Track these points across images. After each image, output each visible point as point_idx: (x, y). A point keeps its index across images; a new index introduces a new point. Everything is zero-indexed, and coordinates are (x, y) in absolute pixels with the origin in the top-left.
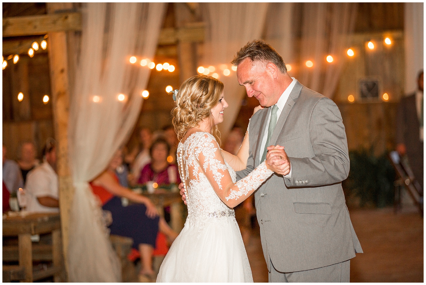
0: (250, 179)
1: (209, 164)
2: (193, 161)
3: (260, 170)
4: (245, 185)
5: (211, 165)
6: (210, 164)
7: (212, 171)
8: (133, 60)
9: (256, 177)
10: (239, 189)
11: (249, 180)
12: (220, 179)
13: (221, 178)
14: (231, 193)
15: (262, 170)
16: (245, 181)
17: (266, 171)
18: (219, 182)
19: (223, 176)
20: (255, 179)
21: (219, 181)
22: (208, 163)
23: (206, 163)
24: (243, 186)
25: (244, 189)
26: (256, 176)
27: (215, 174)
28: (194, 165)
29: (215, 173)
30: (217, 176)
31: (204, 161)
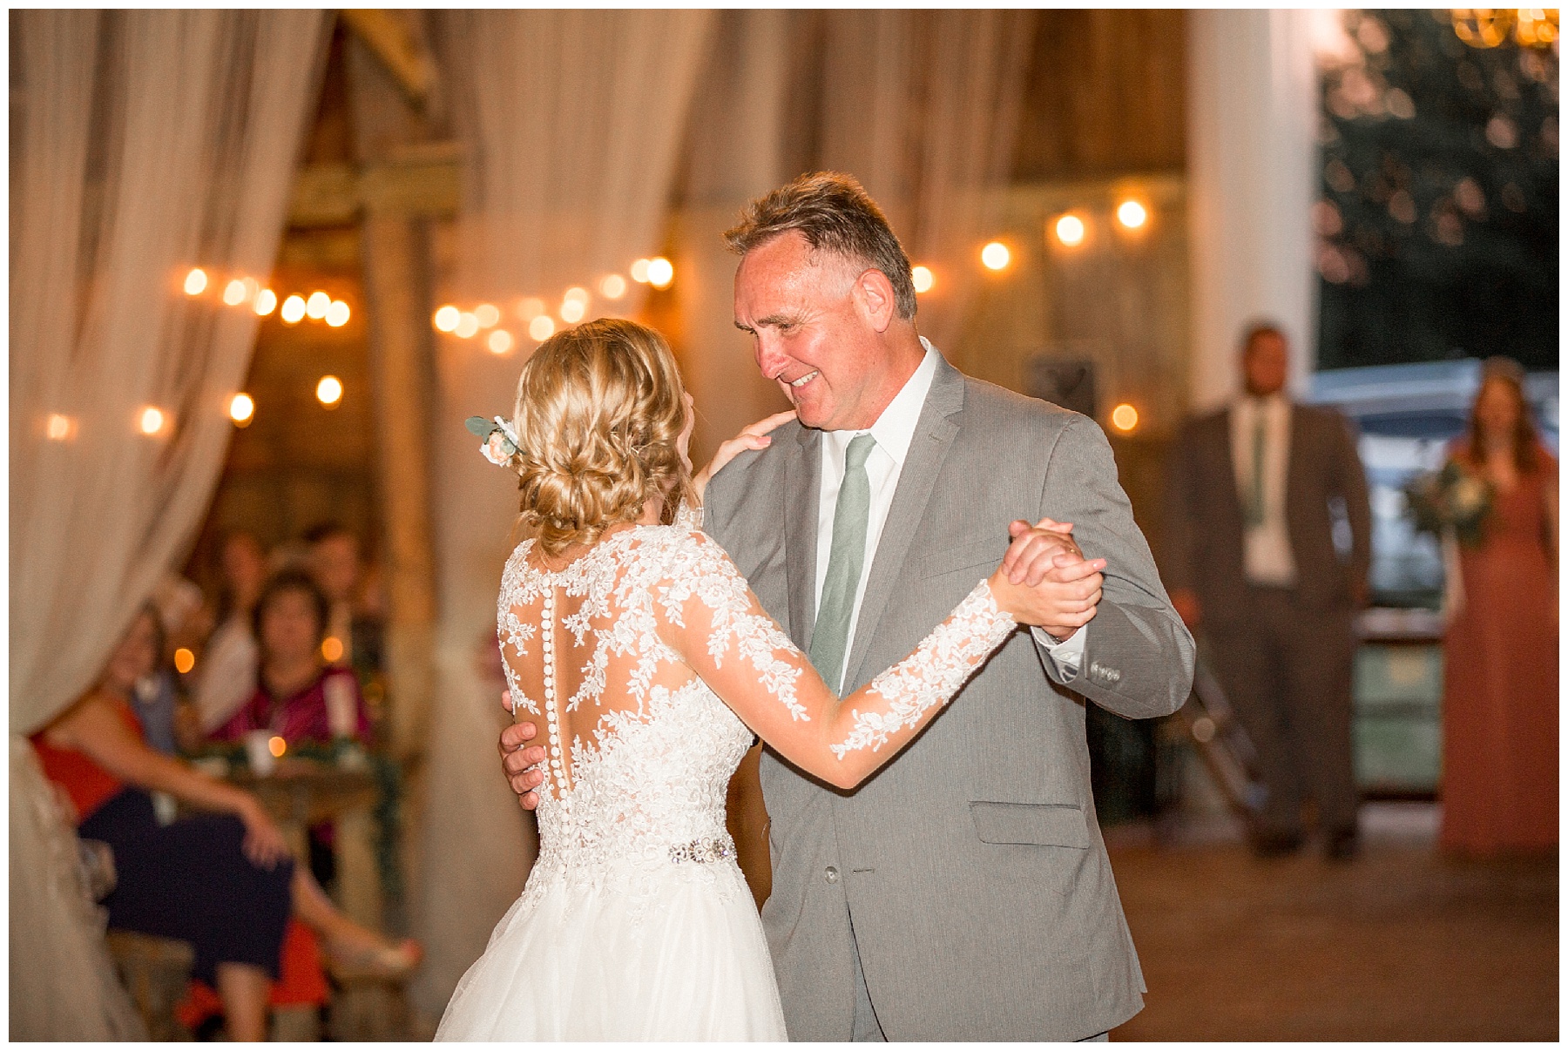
0: (932, 661)
1: (733, 634)
2: (640, 634)
3: (969, 619)
4: (914, 683)
5: (744, 638)
6: (740, 636)
7: (749, 660)
8: (196, 282)
9: (954, 648)
10: (891, 704)
11: (927, 665)
12: (792, 684)
13: (794, 681)
14: (856, 726)
15: (979, 618)
16: (908, 669)
17: (993, 622)
18: (791, 695)
19: (801, 671)
20: (951, 656)
21: (788, 692)
22: (728, 631)
23: (718, 632)
24: (905, 689)
25: (909, 703)
26: (956, 645)
27: (765, 670)
28: (641, 651)
29: (767, 666)
30: (776, 674)
31: (712, 627)
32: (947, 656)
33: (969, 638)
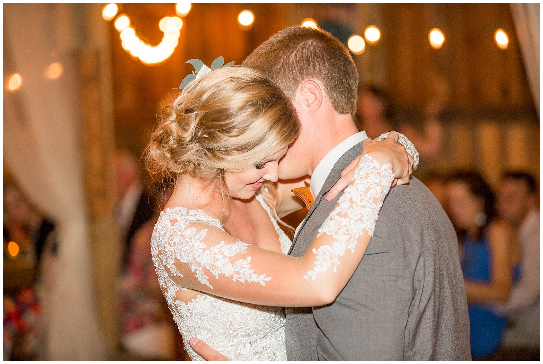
3: (365, 177)
7: (222, 275)
11: (349, 209)
12: (250, 269)
13: (249, 266)
14: (317, 257)
16: (337, 214)
19: (249, 258)
20: (362, 201)
21: (250, 274)
22: (201, 269)
23: (197, 272)
24: (339, 225)
30: (238, 270)
31: (193, 271)
32: (359, 200)
33: (369, 187)
